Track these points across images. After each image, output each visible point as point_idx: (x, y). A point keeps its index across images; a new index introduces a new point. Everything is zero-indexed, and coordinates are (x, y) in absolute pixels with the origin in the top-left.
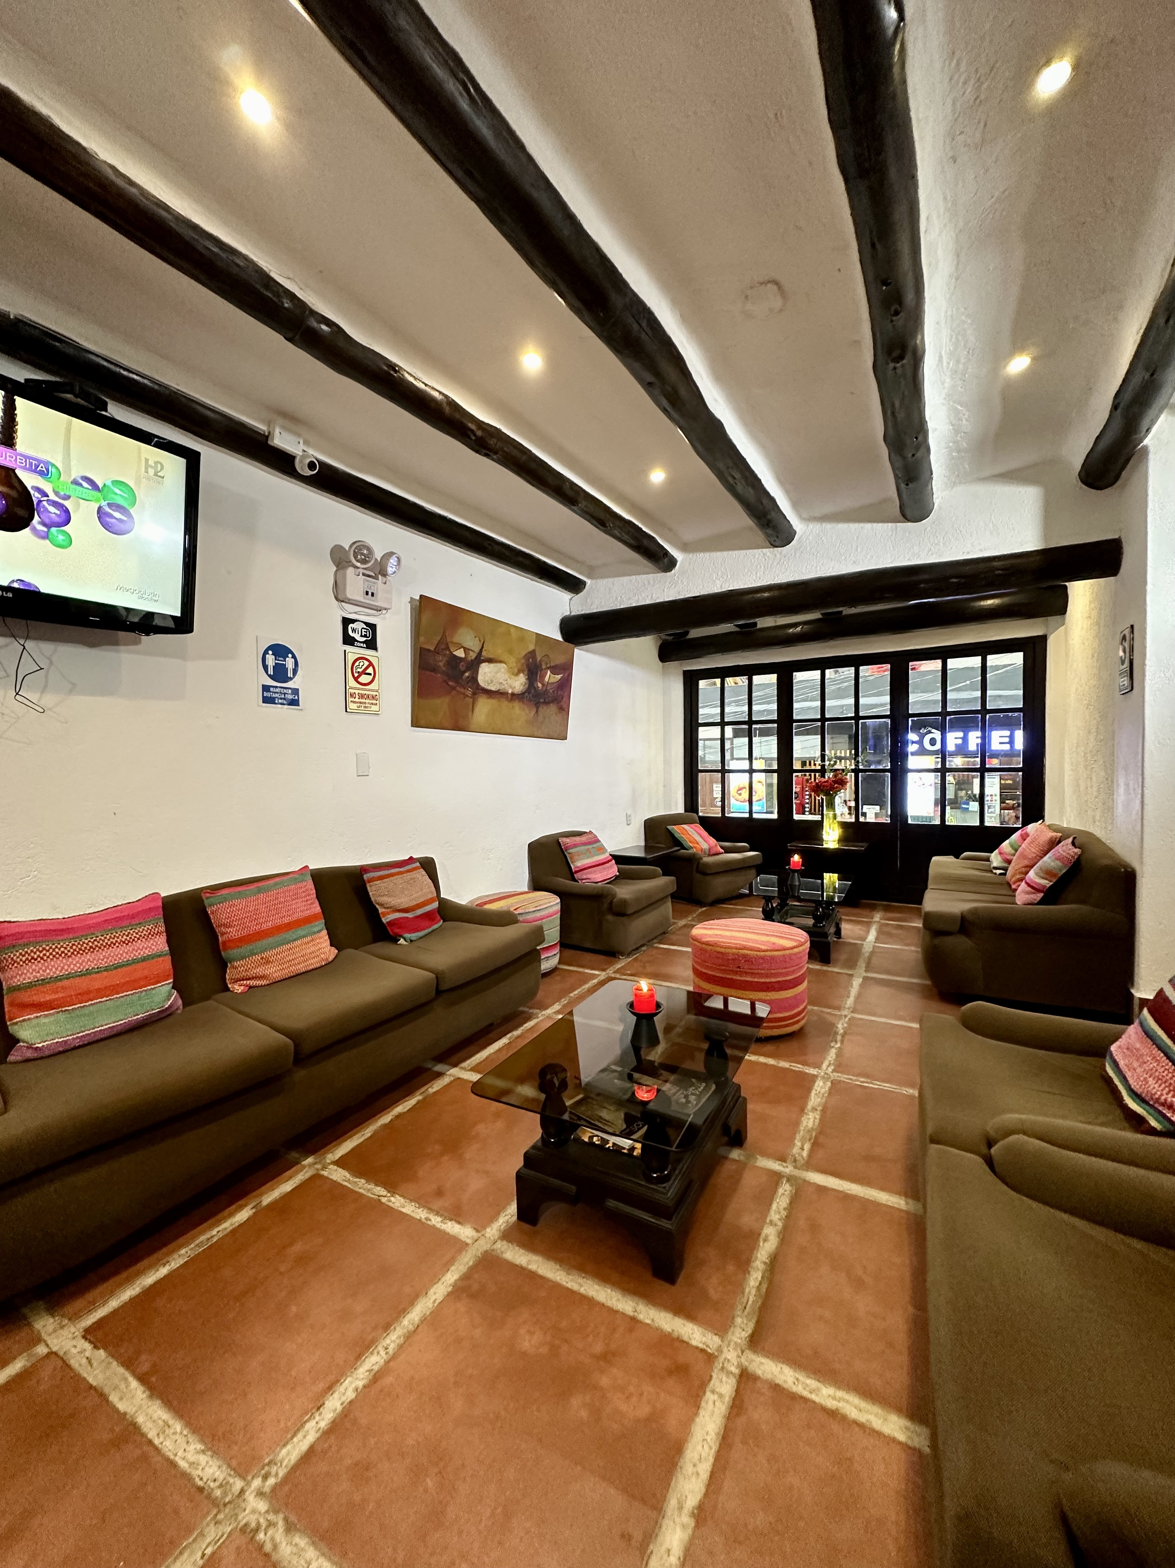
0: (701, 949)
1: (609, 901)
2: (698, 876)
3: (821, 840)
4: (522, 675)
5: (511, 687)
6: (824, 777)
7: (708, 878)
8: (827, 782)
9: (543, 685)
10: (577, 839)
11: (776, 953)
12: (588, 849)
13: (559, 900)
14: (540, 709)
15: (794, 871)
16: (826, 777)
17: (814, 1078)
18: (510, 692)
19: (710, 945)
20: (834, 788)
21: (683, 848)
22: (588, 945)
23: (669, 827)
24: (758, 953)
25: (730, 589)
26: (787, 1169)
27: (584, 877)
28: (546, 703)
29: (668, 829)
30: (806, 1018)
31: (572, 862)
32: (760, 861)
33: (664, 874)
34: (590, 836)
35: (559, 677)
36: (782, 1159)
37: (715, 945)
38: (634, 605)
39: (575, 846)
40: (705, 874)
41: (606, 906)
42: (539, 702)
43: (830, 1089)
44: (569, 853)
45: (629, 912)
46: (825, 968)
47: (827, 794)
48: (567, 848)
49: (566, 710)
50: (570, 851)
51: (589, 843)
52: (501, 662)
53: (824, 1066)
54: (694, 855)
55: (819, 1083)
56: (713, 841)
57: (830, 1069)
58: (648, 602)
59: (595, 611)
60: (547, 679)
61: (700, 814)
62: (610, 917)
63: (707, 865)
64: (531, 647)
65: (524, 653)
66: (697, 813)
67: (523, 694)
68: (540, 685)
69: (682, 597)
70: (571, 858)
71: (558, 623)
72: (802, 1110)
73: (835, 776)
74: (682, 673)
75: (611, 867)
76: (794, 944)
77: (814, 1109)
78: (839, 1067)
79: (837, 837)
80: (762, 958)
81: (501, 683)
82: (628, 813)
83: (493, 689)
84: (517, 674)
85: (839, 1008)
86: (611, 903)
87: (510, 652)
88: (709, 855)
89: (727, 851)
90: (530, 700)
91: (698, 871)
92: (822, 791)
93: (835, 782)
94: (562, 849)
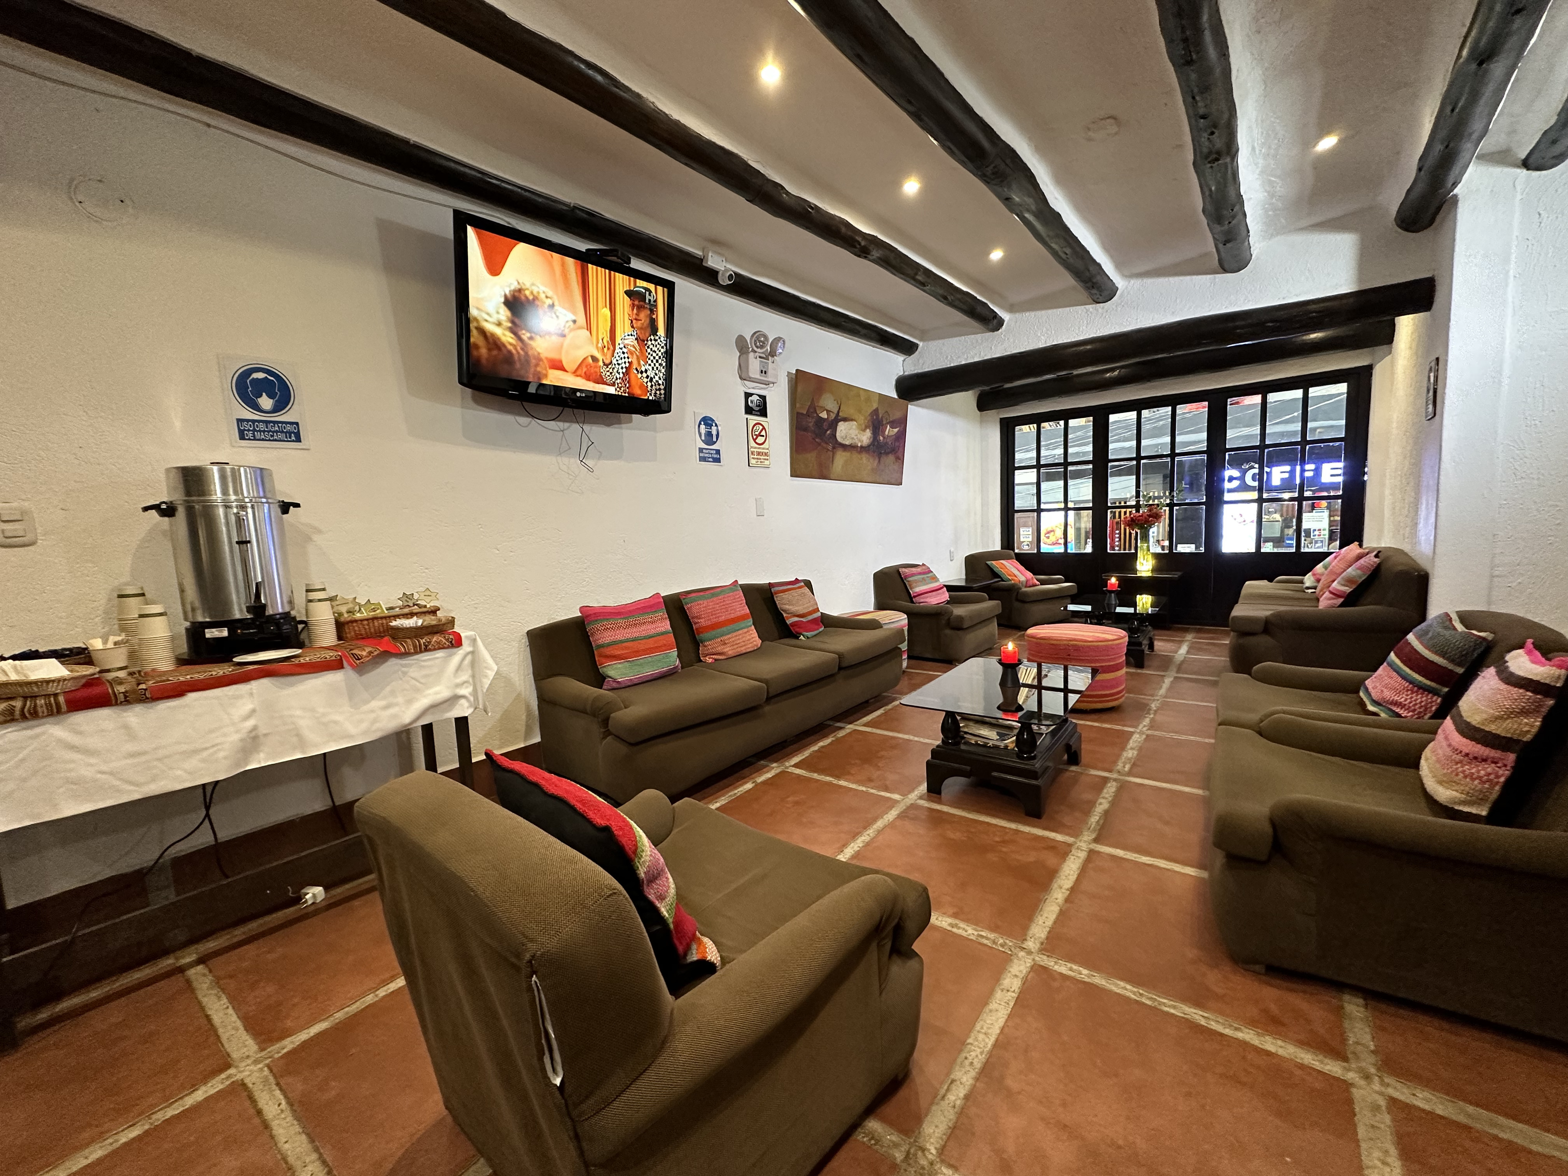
0: (1036, 643)
1: (947, 618)
2: (1017, 605)
3: (1135, 571)
4: (868, 430)
5: (860, 441)
6: (1139, 512)
7: (1027, 606)
8: (1142, 516)
9: (884, 438)
10: (914, 570)
11: (1100, 644)
12: (923, 578)
13: (906, 616)
14: (882, 459)
15: (1112, 592)
16: (1141, 512)
17: (1132, 733)
18: (859, 445)
19: (1045, 639)
20: (1149, 522)
21: (1003, 580)
22: (928, 656)
23: (988, 562)
24: (1085, 644)
25: (1054, 344)
26: (1114, 776)
27: (922, 600)
28: (887, 454)
29: (987, 564)
30: (1123, 698)
31: (911, 589)
32: (1075, 591)
33: (990, 599)
34: (924, 567)
35: (896, 430)
36: (1110, 771)
37: (1049, 639)
38: (963, 363)
39: (913, 575)
40: (1024, 602)
41: (944, 622)
42: (881, 453)
43: (1145, 739)
44: (908, 581)
45: (965, 627)
46: (1139, 671)
47: (1141, 527)
48: (906, 577)
49: (902, 458)
50: (910, 579)
51: (924, 573)
52: (852, 420)
53: (1140, 727)
54: (1013, 585)
55: (1136, 737)
56: (1029, 575)
57: (1145, 729)
58: (977, 359)
59: (927, 370)
60: (887, 433)
61: (1016, 551)
62: (948, 632)
63: (1026, 594)
64: (875, 406)
65: (870, 411)
66: (1013, 550)
67: (869, 446)
68: (881, 438)
69: (1009, 353)
70: (910, 585)
71: (894, 383)
72: (1123, 749)
73: (1150, 510)
74: (998, 420)
75: (944, 593)
76: (1115, 637)
77: (1132, 749)
78: (1151, 727)
79: (1150, 568)
80: (1089, 647)
81: (853, 438)
82: (952, 550)
83: (847, 443)
84: (864, 430)
85: (1152, 695)
86: (949, 619)
87: (860, 411)
88: (1026, 587)
89: (1043, 582)
90: (874, 452)
91: (1017, 600)
92: (1137, 525)
93: (1150, 516)
94: (901, 578)
